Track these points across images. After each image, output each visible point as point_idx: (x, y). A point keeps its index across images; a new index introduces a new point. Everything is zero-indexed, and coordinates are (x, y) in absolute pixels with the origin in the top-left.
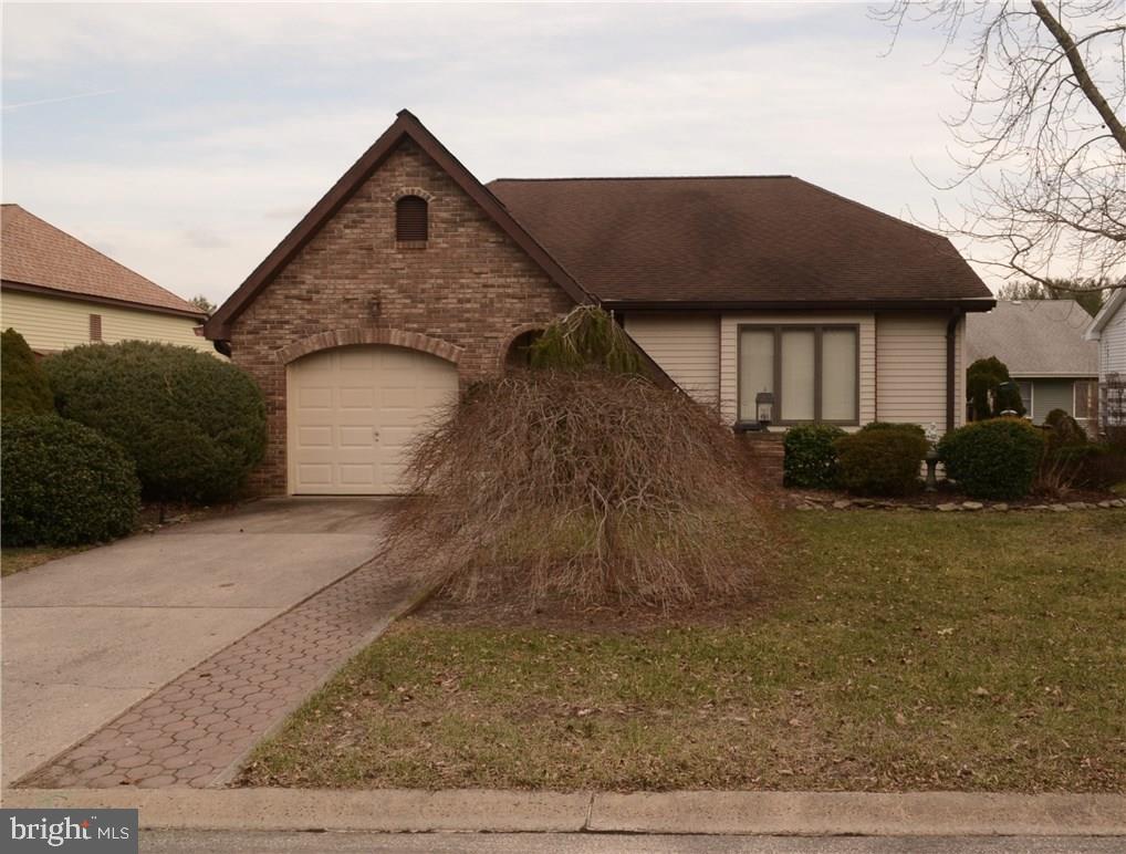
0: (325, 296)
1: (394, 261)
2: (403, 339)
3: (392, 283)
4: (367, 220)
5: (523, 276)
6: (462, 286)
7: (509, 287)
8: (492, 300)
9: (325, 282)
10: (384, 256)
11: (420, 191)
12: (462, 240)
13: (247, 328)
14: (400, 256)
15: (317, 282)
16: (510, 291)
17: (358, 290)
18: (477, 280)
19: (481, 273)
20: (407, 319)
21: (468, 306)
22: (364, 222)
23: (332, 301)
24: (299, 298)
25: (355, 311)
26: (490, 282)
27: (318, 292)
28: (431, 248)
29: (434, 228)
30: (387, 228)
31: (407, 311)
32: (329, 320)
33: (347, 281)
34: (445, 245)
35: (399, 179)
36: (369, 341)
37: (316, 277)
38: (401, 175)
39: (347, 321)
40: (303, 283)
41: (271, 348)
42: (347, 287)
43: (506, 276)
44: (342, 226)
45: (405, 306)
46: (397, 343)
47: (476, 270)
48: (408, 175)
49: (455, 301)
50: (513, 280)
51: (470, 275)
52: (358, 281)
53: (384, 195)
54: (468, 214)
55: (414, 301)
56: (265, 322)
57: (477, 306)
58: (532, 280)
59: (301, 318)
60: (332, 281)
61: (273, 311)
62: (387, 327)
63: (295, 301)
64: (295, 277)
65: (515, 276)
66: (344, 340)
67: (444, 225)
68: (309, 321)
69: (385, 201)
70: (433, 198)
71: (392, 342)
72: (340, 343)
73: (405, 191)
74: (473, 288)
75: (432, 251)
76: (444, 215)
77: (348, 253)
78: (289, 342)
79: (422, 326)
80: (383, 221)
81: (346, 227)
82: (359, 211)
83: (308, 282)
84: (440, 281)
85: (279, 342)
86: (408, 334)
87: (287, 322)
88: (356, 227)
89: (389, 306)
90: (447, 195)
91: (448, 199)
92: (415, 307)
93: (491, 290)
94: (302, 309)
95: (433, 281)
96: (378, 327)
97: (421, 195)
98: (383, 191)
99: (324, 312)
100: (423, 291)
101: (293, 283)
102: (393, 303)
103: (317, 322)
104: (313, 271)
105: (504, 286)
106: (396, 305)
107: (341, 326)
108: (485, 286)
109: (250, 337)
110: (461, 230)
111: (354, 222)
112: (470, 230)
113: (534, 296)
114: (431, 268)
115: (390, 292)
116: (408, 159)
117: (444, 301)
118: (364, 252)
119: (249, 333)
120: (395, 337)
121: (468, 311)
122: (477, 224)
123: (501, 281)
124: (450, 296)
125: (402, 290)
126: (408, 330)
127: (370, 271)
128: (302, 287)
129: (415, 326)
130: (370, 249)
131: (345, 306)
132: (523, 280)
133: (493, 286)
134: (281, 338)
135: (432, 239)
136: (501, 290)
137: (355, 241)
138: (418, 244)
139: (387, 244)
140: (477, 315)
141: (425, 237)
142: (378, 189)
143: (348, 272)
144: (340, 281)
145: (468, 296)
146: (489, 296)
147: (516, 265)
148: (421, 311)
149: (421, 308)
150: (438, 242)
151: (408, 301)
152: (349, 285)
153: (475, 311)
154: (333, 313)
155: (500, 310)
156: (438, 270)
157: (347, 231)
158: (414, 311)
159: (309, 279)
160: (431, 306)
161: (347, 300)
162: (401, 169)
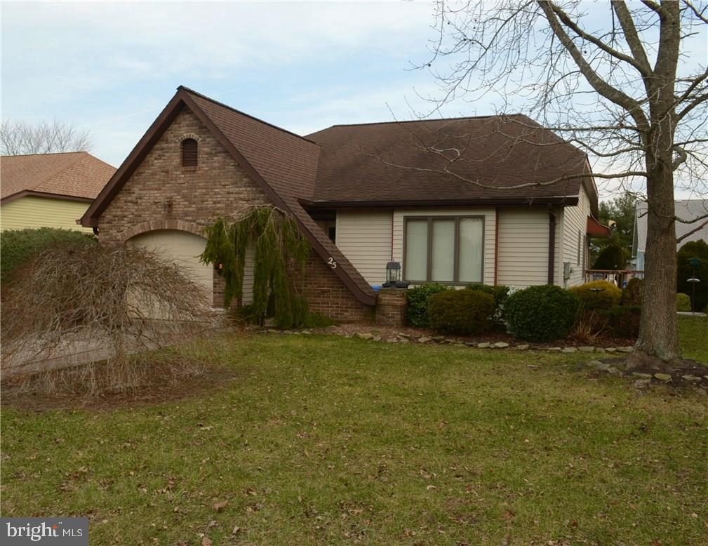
0: (144, 201)
1: (180, 178)
2: (184, 227)
3: (178, 192)
4: (166, 154)
5: (249, 186)
6: (216, 194)
7: (241, 193)
8: (231, 202)
9: (144, 192)
10: (175, 176)
11: (194, 136)
12: (216, 165)
13: (106, 220)
14: (183, 176)
15: (140, 192)
16: (241, 196)
17: (161, 197)
18: (224, 190)
19: (225, 185)
20: (186, 214)
21: (219, 205)
22: (164, 156)
23: (148, 204)
24: (131, 202)
25: (159, 210)
26: (231, 190)
27: (141, 199)
28: (199, 170)
29: (201, 158)
30: (176, 159)
31: (186, 209)
32: (146, 215)
33: (156, 192)
34: (207, 168)
35: (182, 129)
36: (166, 228)
37: (140, 190)
38: (183, 126)
39: (155, 216)
40: (134, 193)
41: (118, 231)
42: (156, 195)
43: (240, 187)
44: (153, 159)
45: (185, 206)
46: (181, 229)
47: (223, 183)
48: (188, 126)
49: (211, 203)
50: (244, 189)
51: (219, 187)
52: (160, 191)
53: (175, 139)
54: (219, 149)
55: (191, 203)
56: (115, 216)
57: (223, 205)
58: (254, 189)
59: (133, 214)
60: (148, 192)
61: (119, 210)
62: (176, 219)
63: (129, 204)
64: (130, 190)
65: (245, 187)
66: (154, 227)
67: (206, 156)
68: (136, 216)
69: (175, 142)
70: (200, 139)
71: (178, 228)
72: (152, 229)
73: (186, 136)
74: (221, 194)
75: (199, 172)
76: (207, 150)
77: (156, 175)
78: (126, 228)
79: (194, 218)
80: (174, 154)
81: (156, 159)
82: (162, 149)
83: (136, 192)
84: (204, 191)
85: (122, 228)
86: (187, 223)
87: (126, 217)
88: (160, 159)
89: (177, 206)
90: (208, 137)
91: (208, 140)
92: (190, 207)
93: (231, 195)
94: (133, 208)
95: (199, 191)
96: (171, 219)
97: (194, 138)
98: (174, 136)
99: (144, 210)
100: (195, 197)
101: (129, 193)
102: (179, 204)
103: (140, 216)
104: (138, 186)
105: (238, 193)
106: (181, 206)
107: (153, 219)
108: (228, 193)
109: (108, 225)
110: (216, 158)
111: (159, 156)
112: (220, 158)
113: (255, 199)
114: (200, 182)
115: (177, 198)
116: (188, 116)
117: (206, 203)
118: (164, 174)
119: (108, 223)
120: (180, 225)
121: (218, 209)
122: (224, 155)
123: (237, 190)
124: (209, 199)
125: (184, 197)
126: (187, 221)
127: (167, 185)
128: (133, 195)
129: (190, 218)
130: (167, 172)
131: (154, 207)
132: (249, 189)
133: (232, 193)
134: (123, 226)
135: (200, 165)
136: (237, 196)
137: (160, 167)
138: (192, 168)
139: (176, 169)
140: (223, 211)
141: (196, 164)
142: (171, 136)
143: (156, 186)
144: (152, 192)
145: (219, 199)
146: (230, 199)
147: (245, 179)
148: (193, 209)
149: (193, 207)
150: (203, 166)
151: (187, 203)
152: (157, 193)
153: (222, 208)
154: (148, 211)
155: (236, 208)
156: (203, 184)
157: (156, 161)
158: (190, 209)
159: (136, 190)
160: (199, 206)
161: (156, 203)
162: (183, 123)
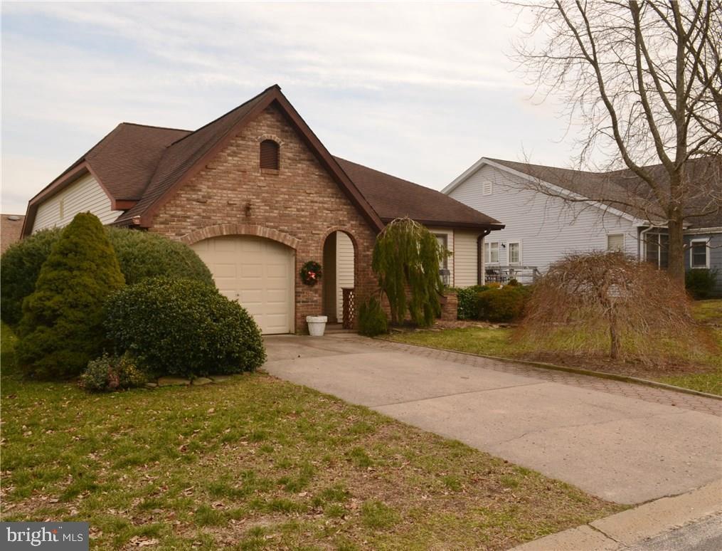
0: (215, 201)
1: (260, 180)
2: (265, 233)
3: (258, 195)
4: (243, 152)
5: (332, 197)
6: (300, 201)
7: (325, 203)
8: (316, 211)
9: (215, 191)
10: (253, 177)
11: (276, 138)
12: (300, 172)
13: (159, 220)
14: (263, 178)
15: (210, 190)
16: (326, 206)
17: (238, 198)
18: (308, 198)
19: (310, 194)
20: (267, 219)
21: (303, 213)
22: (240, 153)
23: (220, 205)
24: (198, 201)
25: (234, 212)
26: (316, 199)
27: (210, 198)
28: (282, 175)
29: (284, 163)
30: (255, 159)
31: (267, 214)
32: (217, 217)
33: (229, 192)
34: (290, 174)
35: (263, 128)
36: (243, 233)
37: (209, 187)
38: (263, 126)
39: (229, 219)
40: (200, 191)
41: (176, 235)
42: (229, 195)
43: (324, 197)
44: (226, 154)
45: (266, 211)
46: (261, 235)
47: (308, 191)
48: (268, 126)
49: (295, 210)
50: (328, 199)
51: (304, 194)
52: (236, 192)
53: (254, 137)
54: (303, 156)
55: (272, 208)
56: (172, 216)
57: (307, 214)
58: (338, 200)
59: (199, 215)
60: (220, 191)
61: (179, 209)
62: (255, 224)
63: (194, 203)
64: (195, 186)
65: (328, 197)
66: (226, 231)
67: (289, 161)
68: (203, 217)
69: (253, 141)
70: (283, 143)
71: (258, 234)
72: (225, 234)
73: (267, 136)
74: (305, 202)
75: (282, 177)
76: (290, 155)
77: (230, 173)
78: (190, 231)
79: (276, 225)
80: (253, 154)
81: (229, 155)
82: (238, 146)
83: (204, 190)
84: (287, 197)
85: (183, 231)
86: (268, 229)
87: (189, 217)
88: (236, 156)
89: (257, 210)
90: (291, 142)
91: (291, 145)
92: (272, 212)
93: (316, 204)
94: (199, 208)
95: (282, 196)
96: (249, 224)
97: (276, 140)
98: (252, 134)
99: (214, 211)
100: (277, 202)
101: (194, 190)
102: (259, 208)
103: (209, 218)
104: (207, 183)
105: (322, 203)
106: (260, 210)
107: (226, 222)
108: (312, 202)
109: (162, 226)
110: (299, 165)
111: (234, 152)
112: (304, 166)
113: (338, 210)
114: (282, 187)
115: (256, 201)
116: (268, 116)
117: (289, 209)
118: (240, 173)
119: (162, 223)
120: (260, 231)
121: (303, 216)
122: (308, 163)
123: (321, 199)
124: (294, 206)
125: (264, 201)
126: (267, 227)
127: (244, 187)
128: (199, 193)
129: (272, 224)
130: (244, 172)
131: (228, 208)
132: (333, 200)
133: (316, 202)
134: (184, 228)
135: (282, 169)
136: (321, 205)
137: (234, 165)
138: (275, 171)
139: (255, 169)
140: (308, 220)
141: (277, 167)
142: (249, 133)
143: (230, 185)
144: (225, 191)
145: (303, 207)
146: (315, 208)
147: (329, 190)
148: (276, 215)
149: (275, 213)
150: (286, 171)
151: (268, 208)
152: (231, 194)
153: (305, 216)
154: (221, 212)
155: (321, 217)
156: (285, 190)
157: (230, 158)
158: (271, 214)
159: (204, 188)
160: (281, 212)
161: (229, 205)
162: (264, 122)
